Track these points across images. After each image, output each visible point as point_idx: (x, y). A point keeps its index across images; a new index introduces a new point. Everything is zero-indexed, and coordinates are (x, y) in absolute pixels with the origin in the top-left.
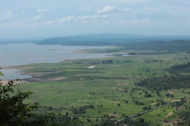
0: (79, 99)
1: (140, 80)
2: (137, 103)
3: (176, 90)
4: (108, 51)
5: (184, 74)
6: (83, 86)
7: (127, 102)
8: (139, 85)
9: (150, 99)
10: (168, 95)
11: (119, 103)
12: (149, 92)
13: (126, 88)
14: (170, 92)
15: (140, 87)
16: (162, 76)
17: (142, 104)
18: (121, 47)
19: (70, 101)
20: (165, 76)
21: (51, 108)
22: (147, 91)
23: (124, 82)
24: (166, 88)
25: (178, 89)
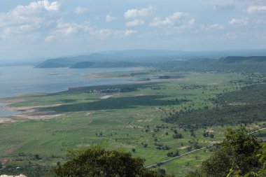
0: (80, 143)
1: (170, 114)
2: (160, 147)
3: (220, 127)
4: (133, 74)
5: (234, 104)
6: (89, 124)
7: (146, 146)
8: (167, 120)
9: (179, 140)
10: (206, 135)
11: (134, 147)
12: (180, 131)
13: (148, 126)
14: (210, 131)
15: (169, 124)
16: (202, 107)
17: (167, 149)
18: (152, 68)
19: (66, 146)
20: (207, 108)
21: (37, 157)
22: (178, 129)
23: (146, 118)
24: (205, 125)
25: (222, 126)
